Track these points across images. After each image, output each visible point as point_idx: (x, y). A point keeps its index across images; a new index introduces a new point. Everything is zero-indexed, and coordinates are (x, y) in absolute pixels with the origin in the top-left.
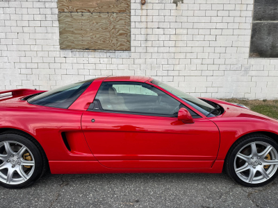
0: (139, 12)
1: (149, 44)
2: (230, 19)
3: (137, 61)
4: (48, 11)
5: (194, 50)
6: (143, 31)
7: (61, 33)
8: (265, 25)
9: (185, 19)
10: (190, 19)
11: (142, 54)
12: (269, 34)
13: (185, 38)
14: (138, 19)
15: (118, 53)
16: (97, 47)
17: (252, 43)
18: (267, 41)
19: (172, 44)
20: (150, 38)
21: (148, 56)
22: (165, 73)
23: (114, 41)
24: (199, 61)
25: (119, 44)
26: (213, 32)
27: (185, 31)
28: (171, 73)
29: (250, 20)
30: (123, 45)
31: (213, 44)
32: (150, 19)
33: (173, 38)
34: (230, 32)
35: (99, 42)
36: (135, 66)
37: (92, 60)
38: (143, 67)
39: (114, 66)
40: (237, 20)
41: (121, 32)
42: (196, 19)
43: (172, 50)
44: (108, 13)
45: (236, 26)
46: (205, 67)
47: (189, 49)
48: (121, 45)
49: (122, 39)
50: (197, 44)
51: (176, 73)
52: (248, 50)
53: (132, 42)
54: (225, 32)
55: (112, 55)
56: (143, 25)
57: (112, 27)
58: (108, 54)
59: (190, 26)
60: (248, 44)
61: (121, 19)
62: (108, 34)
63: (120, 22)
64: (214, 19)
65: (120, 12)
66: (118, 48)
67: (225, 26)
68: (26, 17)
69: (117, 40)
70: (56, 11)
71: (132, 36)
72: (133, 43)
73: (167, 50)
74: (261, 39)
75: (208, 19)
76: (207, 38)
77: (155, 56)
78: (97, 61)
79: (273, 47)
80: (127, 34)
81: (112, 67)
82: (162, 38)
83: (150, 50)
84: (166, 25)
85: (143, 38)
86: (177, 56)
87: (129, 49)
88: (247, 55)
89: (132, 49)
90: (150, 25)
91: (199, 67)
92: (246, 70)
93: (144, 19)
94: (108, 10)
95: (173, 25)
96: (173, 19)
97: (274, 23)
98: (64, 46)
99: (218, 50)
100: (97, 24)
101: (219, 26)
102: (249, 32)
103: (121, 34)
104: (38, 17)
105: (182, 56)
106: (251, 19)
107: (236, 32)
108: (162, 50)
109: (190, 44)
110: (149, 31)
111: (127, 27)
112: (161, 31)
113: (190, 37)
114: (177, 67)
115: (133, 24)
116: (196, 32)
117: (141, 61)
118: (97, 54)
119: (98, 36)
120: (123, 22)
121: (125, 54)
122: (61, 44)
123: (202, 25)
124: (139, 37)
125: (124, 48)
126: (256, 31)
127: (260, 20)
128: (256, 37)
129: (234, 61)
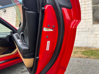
4: (14, 15)
7: (16, 21)
68: (9, 18)
70: (16, 14)
92: (92, 31)
98: (16, 26)
104: (11, 17)
106: (91, 5)
122: (16, 25)
126: (95, 10)
127: (97, 4)
128: (96, 13)
129: (84, 27)
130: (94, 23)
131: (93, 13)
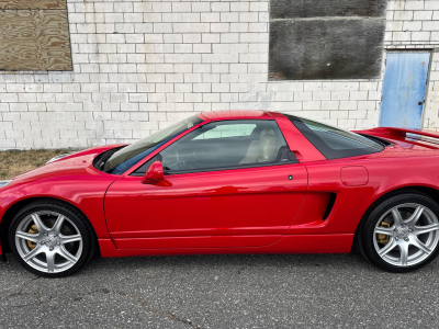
0: (81, 7)
1: (103, 58)
2: (233, 17)
3: (85, 88)
5: (178, 68)
6: (91, 39)
8: (290, 25)
9: (157, 18)
10: (167, 18)
11: (92, 77)
12: (299, 40)
13: (160, 48)
14: (80, 18)
15: (52, 75)
16: (17, 67)
17: (271, 55)
18: (297, 52)
19: (140, 58)
20: (102, 49)
21: (104, 78)
22: (134, 107)
23: (45, 56)
24: (188, 88)
25: (52, 60)
26: (206, 38)
27: (159, 38)
28: (144, 107)
29: (266, 18)
30: (60, 62)
31: (207, 58)
32: (100, 17)
33: (142, 48)
34: (234, 37)
35: (20, 57)
36: (83, 95)
37: (12, 88)
38: (95, 97)
39: (49, 95)
40: (245, 17)
41: (54, 40)
42: (176, 18)
43: (142, 68)
44: (30, 9)
45: (244, 28)
46: (198, 98)
47: (168, 68)
48: (56, 61)
49: (57, 52)
50: (182, 58)
51: (152, 107)
52: (265, 68)
53: (74, 56)
54: (225, 38)
55: (43, 78)
56: (90, 28)
57: (38, 33)
58: (37, 77)
59: (168, 28)
60: (265, 57)
61: (52, 20)
62: (33, 44)
63: (51, 24)
64: (207, 17)
65: (50, 7)
66: (52, 67)
67: (225, 27)
69: (49, 54)
71: (73, 46)
72: (76, 58)
73: (132, 68)
74: (287, 49)
75: (196, 17)
76: (197, 48)
77: (114, 78)
78: (20, 87)
79: (307, 61)
80: (64, 43)
81: (46, 97)
82: (124, 48)
83: (106, 68)
84: (127, 28)
85: (91, 49)
86: (151, 78)
87: (69, 68)
88: (265, 76)
89: (76, 67)
90: (101, 28)
91: (189, 98)
93: (90, 18)
94: (30, 5)
95: (139, 28)
96: (138, 18)
97: (305, 22)
99: (216, 68)
100: (14, 27)
101: (214, 28)
102: (266, 38)
103: (54, 44)
105: (160, 78)
106: (268, 15)
107: (244, 38)
108: (124, 68)
109: (169, 58)
110: (101, 38)
111: (63, 32)
112: (120, 38)
113: (169, 48)
114: (154, 98)
115: (72, 27)
116: (178, 38)
117: (92, 87)
118: (19, 77)
119: (17, 48)
120: (55, 23)
121: (64, 76)
123: (187, 27)
124: (85, 48)
125: (62, 66)
126: (276, 35)
127: (282, 16)
128: (278, 45)
129: (245, 87)
130: (271, 78)
131: (272, 45)
